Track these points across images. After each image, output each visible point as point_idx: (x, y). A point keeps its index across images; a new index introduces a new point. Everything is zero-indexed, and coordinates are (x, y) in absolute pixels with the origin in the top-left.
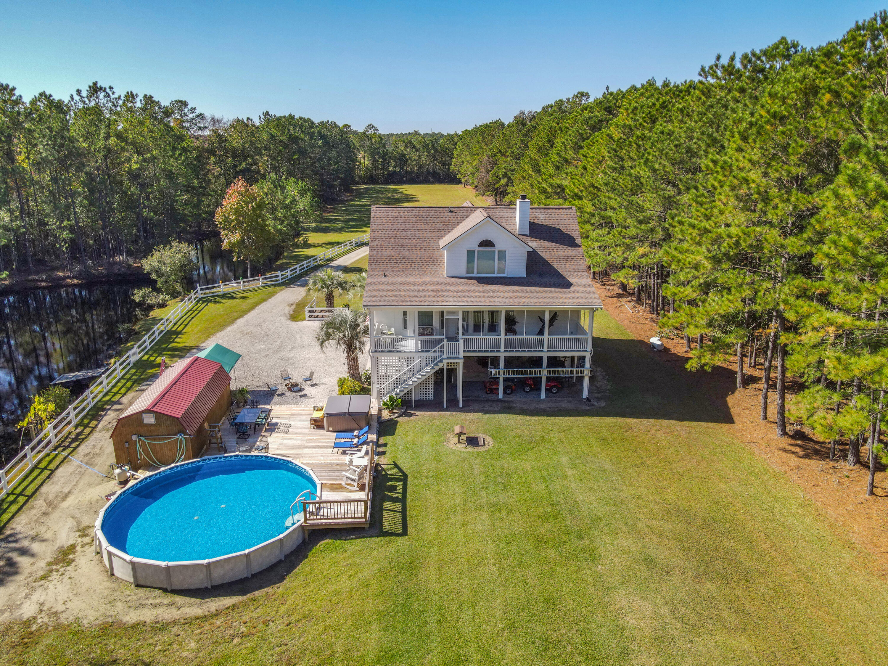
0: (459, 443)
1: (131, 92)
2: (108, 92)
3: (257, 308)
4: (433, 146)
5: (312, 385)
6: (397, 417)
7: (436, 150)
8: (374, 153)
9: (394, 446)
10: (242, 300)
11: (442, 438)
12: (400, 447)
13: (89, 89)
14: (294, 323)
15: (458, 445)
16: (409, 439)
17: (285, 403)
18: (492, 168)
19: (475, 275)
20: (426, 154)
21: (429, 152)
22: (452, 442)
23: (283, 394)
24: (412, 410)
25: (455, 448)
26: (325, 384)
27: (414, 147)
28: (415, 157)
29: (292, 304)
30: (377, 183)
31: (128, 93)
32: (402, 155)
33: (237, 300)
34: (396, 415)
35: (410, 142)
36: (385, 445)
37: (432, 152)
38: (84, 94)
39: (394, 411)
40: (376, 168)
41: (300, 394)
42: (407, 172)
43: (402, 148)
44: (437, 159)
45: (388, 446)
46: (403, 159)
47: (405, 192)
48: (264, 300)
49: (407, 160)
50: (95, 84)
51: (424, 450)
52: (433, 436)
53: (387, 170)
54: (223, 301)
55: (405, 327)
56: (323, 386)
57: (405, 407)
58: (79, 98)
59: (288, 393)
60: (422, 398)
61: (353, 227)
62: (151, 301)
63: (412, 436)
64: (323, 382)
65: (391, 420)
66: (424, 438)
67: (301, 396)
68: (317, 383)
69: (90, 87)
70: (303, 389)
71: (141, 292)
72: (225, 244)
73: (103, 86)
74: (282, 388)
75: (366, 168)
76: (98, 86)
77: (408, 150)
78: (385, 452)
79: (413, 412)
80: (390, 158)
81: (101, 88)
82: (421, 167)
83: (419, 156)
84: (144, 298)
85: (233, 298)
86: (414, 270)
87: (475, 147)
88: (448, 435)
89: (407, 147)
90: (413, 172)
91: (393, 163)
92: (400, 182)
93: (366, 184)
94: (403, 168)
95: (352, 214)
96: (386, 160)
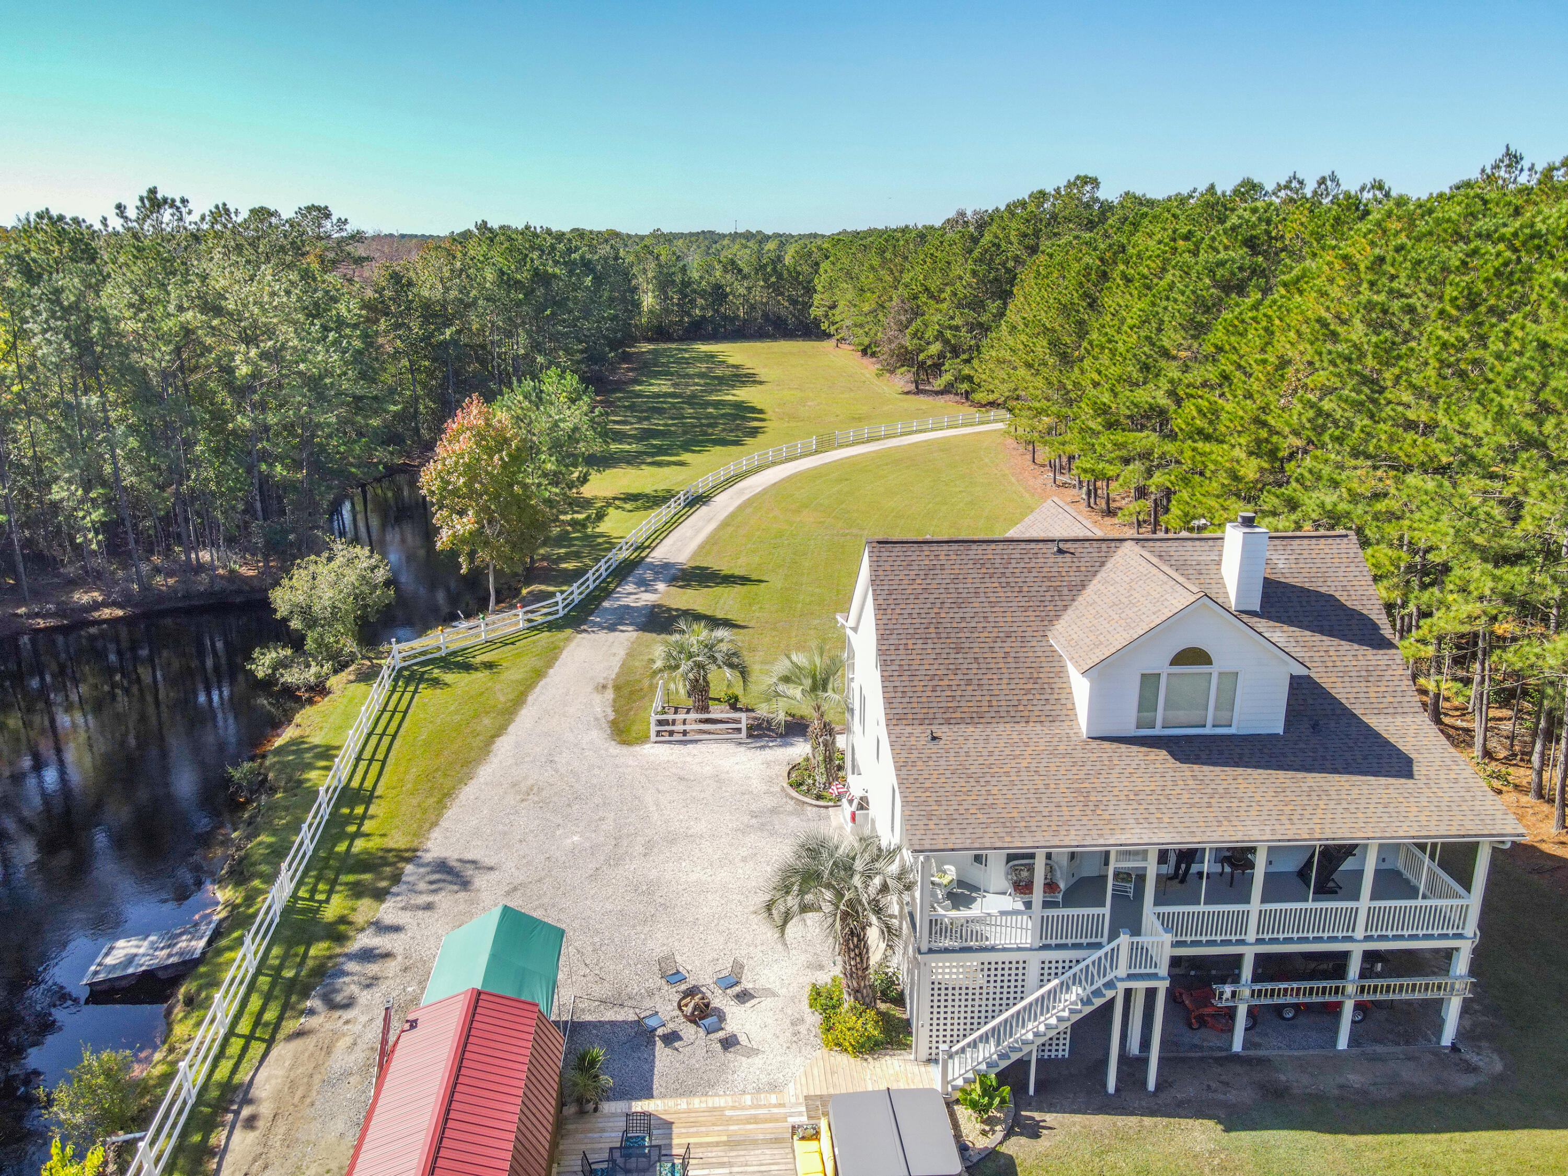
1: (225, 205)
2: (179, 206)
3: (530, 699)
4: (774, 269)
5: (741, 999)
6: (1004, 1138)
7: (780, 277)
8: (664, 283)
10: (487, 672)
13: (139, 204)
14: (625, 750)
18: (910, 322)
19: (1158, 731)
20: (762, 283)
21: (765, 281)
23: (678, 1034)
24: (1031, 1107)
27: (740, 271)
28: (742, 291)
29: (604, 687)
30: (669, 339)
31: (217, 207)
32: (718, 287)
33: (479, 675)
34: (999, 1131)
35: (733, 262)
37: (773, 279)
38: (132, 213)
39: (990, 1113)
40: (667, 311)
41: (722, 1035)
42: (725, 318)
43: (718, 274)
44: (782, 294)
46: (718, 294)
47: (731, 361)
48: (539, 674)
49: (726, 296)
50: (153, 191)
53: (690, 315)
54: (449, 677)
58: (121, 221)
59: (689, 1031)
61: (661, 451)
62: (291, 677)
64: (763, 981)
65: (994, 1152)
67: (726, 1045)
69: (142, 199)
71: (268, 656)
72: (443, 540)
73: (170, 196)
75: (651, 312)
76: (159, 196)
77: (728, 276)
80: (694, 291)
81: (165, 200)
82: (753, 307)
83: (749, 289)
84: (275, 669)
85: (467, 667)
86: (999, 717)
87: (867, 277)
89: (726, 271)
90: (737, 317)
91: (700, 301)
92: (715, 337)
93: (649, 340)
94: (717, 311)
95: (647, 419)
96: (686, 296)
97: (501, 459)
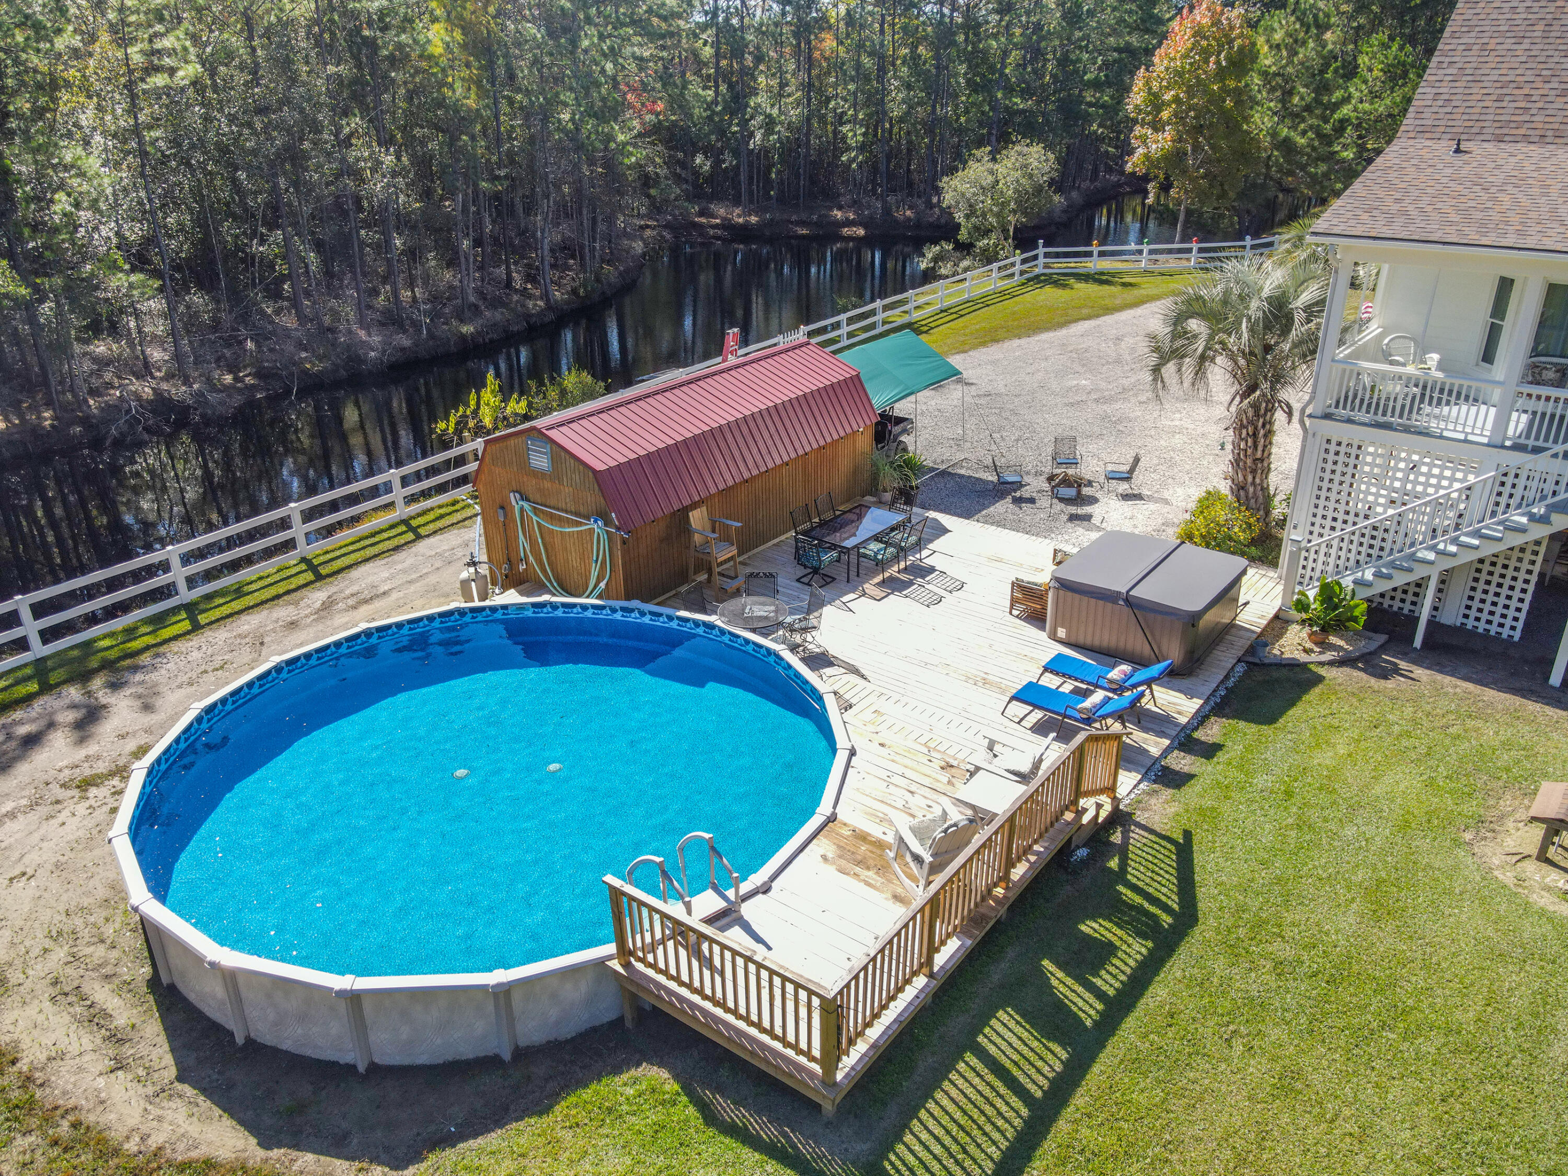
0: (1543, 857)
3: (1146, 305)
5: (1126, 497)
6: (1331, 663)
9: (1240, 768)
10: (1122, 288)
11: (1470, 807)
12: (1261, 781)
15: (1531, 868)
16: (1324, 758)
17: (1017, 526)
22: (1510, 843)
23: (1032, 501)
24: (1404, 656)
25: (1507, 877)
26: (1166, 502)
33: (1111, 287)
34: (1328, 656)
36: (1210, 751)
39: (1333, 639)
41: (1073, 510)
45: (1221, 756)
51: (1349, 831)
52: (1430, 783)
54: (1080, 285)
55: (1488, 356)
56: (1152, 506)
57: (1382, 638)
59: (1044, 502)
60: (1470, 623)
63: (1342, 750)
64: (1166, 495)
65: (1303, 667)
66: (1388, 779)
67: (1073, 518)
68: (1145, 492)
70: (1093, 500)
71: (934, 250)
72: (1134, 160)
74: (1036, 485)
78: (1191, 777)
79: (1403, 665)
85: (1105, 282)
88: (1507, 803)
97: (1218, 62)
